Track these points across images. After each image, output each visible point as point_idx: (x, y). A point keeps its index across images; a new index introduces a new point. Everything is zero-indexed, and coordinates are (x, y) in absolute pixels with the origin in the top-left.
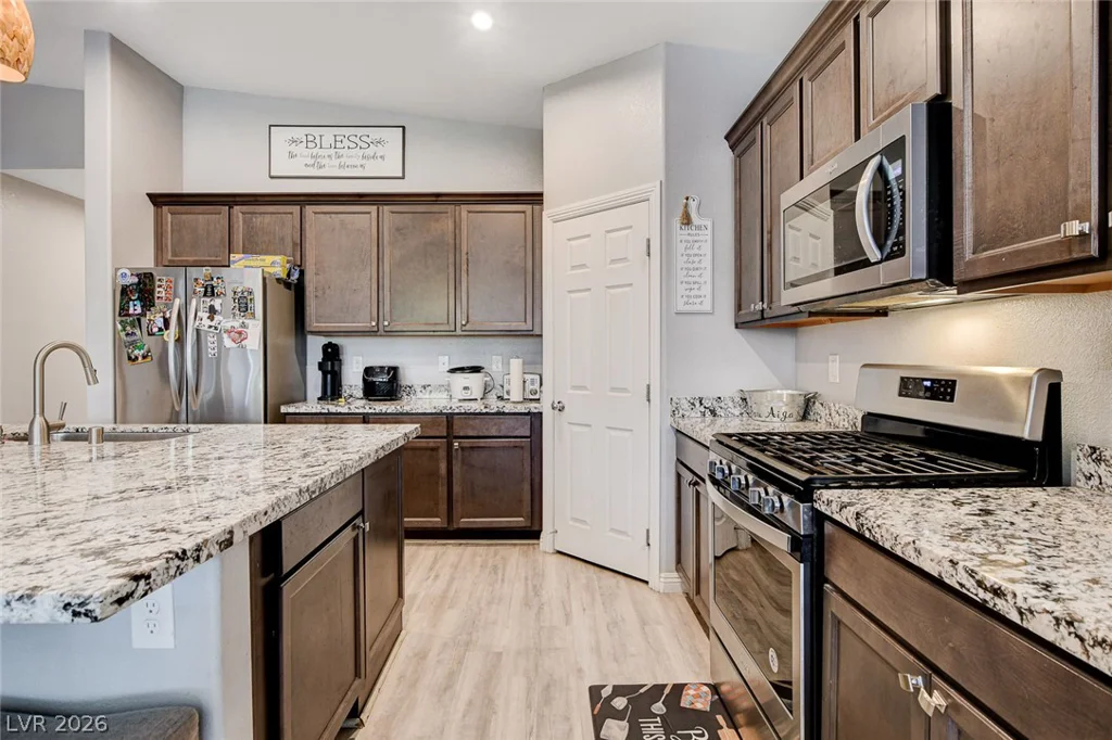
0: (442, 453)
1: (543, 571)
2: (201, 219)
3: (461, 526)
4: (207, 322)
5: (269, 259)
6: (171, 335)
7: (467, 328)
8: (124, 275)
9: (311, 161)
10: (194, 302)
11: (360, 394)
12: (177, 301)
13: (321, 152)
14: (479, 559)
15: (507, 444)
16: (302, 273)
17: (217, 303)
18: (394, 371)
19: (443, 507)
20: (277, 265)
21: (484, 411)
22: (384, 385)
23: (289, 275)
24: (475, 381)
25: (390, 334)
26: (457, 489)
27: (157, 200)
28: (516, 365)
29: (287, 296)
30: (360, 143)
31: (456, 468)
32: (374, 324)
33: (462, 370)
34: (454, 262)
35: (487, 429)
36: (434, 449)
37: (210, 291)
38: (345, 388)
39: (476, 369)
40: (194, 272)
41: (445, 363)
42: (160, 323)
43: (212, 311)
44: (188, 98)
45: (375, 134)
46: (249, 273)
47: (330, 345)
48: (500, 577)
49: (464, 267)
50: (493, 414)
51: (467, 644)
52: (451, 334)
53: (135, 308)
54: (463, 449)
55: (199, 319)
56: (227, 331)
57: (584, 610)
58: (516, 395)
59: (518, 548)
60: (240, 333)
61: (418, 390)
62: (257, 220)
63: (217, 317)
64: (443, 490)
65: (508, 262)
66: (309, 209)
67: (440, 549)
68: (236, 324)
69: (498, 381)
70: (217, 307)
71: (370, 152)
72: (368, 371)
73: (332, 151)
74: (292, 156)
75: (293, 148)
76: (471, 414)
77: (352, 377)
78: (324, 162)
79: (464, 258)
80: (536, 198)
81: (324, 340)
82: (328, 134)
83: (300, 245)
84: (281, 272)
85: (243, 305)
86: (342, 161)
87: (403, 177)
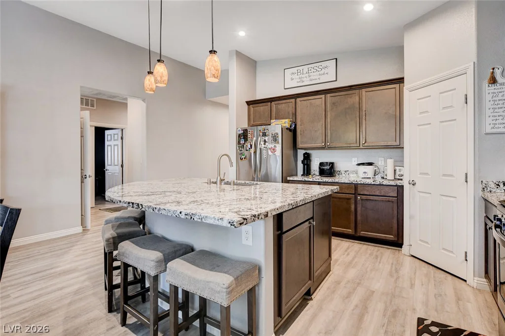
0: (353, 201)
1: (402, 263)
2: (262, 108)
3: (361, 235)
4: (263, 146)
5: (284, 121)
6: (252, 151)
7: (366, 145)
8: (239, 130)
9: (299, 80)
10: (259, 138)
11: (318, 174)
12: (254, 138)
13: (303, 76)
14: (369, 252)
15: (384, 200)
16: (296, 125)
18: (332, 164)
19: (353, 225)
20: (286, 123)
21: (373, 183)
22: (328, 170)
23: (291, 126)
24: (370, 170)
25: (330, 148)
26: (359, 218)
27: (249, 103)
28: (390, 162)
29: (291, 134)
30: (317, 68)
31: (359, 209)
32: (323, 144)
33: (363, 164)
34: (359, 115)
35: (374, 192)
36: (349, 199)
37: (264, 135)
38: (312, 171)
39: (370, 164)
40: (260, 128)
41: (355, 161)
42: (249, 147)
43: (265, 141)
44: (258, 65)
45: (324, 64)
46: (277, 127)
47: (306, 153)
48: (379, 260)
49: (364, 117)
50: (377, 185)
51: (359, 284)
52: (358, 148)
53: (242, 142)
54: (362, 200)
55: (261, 145)
56: (270, 149)
57: (422, 285)
58: (390, 176)
59: (390, 250)
60: (274, 149)
61: (343, 173)
62: (280, 107)
63: (266, 144)
64: (352, 218)
65: (386, 113)
66: (298, 100)
67: (351, 244)
68: (273, 146)
69: (382, 170)
70: (267, 140)
71: (322, 72)
72: (321, 164)
73: (307, 74)
74: (292, 79)
75: (293, 76)
76: (366, 184)
77: (315, 166)
78: (304, 79)
79: (364, 113)
80: (401, 80)
81: (304, 152)
82: (305, 68)
83: (295, 114)
84: (288, 126)
85: (275, 139)
86: (311, 78)
87: (336, 81)
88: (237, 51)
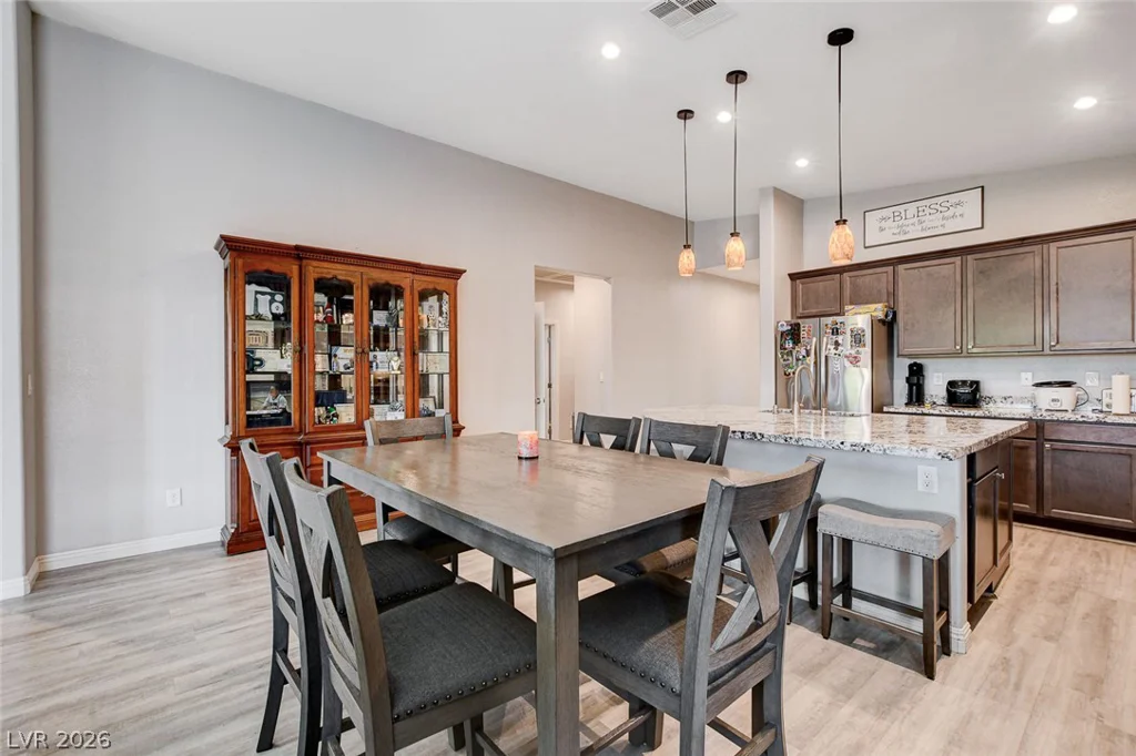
0: (1032, 452)
2: (820, 285)
3: (1052, 515)
4: (833, 351)
5: (873, 306)
6: (811, 360)
7: (1057, 347)
8: (782, 325)
9: (896, 231)
10: (825, 339)
11: (944, 402)
12: (814, 339)
13: (906, 222)
16: (895, 314)
17: (840, 339)
18: (976, 385)
19: (1033, 496)
20: (878, 310)
21: (1081, 420)
22: (965, 397)
23: (886, 316)
24: (1065, 396)
25: (970, 355)
26: (1047, 483)
27: (793, 277)
28: (1120, 381)
29: (884, 329)
30: (940, 209)
31: (1047, 466)
32: (958, 347)
33: (1049, 384)
34: (1043, 292)
35: (1085, 436)
36: (1026, 448)
37: (835, 332)
38: (926, 396)
39: (1067, 384)
40: (829, 320)
41: (1028, 379)
42: (804, 353)
43: (837, 344)
44: (807, 207)
45: (954, 198)
46: (860, 319)
47: (915, 364)
49: (1053, 296)
50: (1091, 423)
52: (1040, 353)
53: (789, 345)
54: (1054, 450)
55: (828, 348)
56: (846, 357)
58: (1120, 409)
59: (1124, 547)
60: (856, 357)
61: (999, 400)
62: (860, 281)
63: (840, 348)
64: (1033, 484)
65: (1108, 287)
66: (901, 268)
67: (1030, 532)
68: (853, 352)
69: (1094, 395)
70: (840, 342)
71: (949, 213)
72: (952, 384)
73: (916, 219)
74: (882, 230)
75: (883, 224)
76: (1065, 421)
77: (936, 386)
78: (907, 229)
79: (1053, 288)
81: (910, 361)
82: (912, 208)
83: (893, 294)
84: (881, 315)
85: (858, 339)
86: (924, 225)
87: (982, 228)
88: (776, 189)
